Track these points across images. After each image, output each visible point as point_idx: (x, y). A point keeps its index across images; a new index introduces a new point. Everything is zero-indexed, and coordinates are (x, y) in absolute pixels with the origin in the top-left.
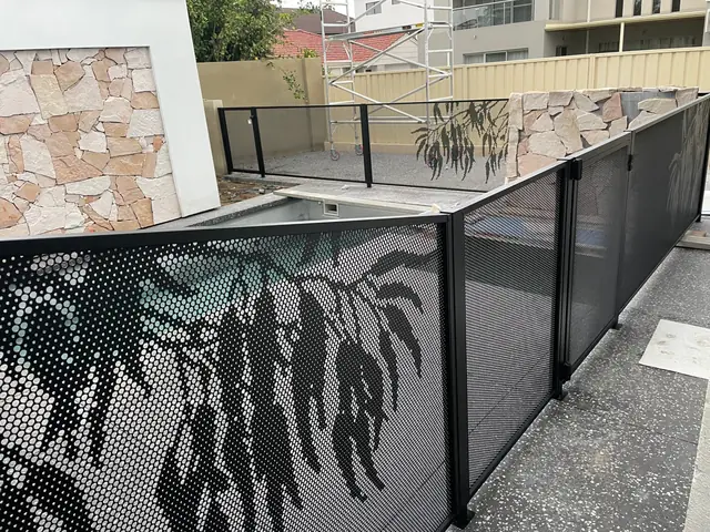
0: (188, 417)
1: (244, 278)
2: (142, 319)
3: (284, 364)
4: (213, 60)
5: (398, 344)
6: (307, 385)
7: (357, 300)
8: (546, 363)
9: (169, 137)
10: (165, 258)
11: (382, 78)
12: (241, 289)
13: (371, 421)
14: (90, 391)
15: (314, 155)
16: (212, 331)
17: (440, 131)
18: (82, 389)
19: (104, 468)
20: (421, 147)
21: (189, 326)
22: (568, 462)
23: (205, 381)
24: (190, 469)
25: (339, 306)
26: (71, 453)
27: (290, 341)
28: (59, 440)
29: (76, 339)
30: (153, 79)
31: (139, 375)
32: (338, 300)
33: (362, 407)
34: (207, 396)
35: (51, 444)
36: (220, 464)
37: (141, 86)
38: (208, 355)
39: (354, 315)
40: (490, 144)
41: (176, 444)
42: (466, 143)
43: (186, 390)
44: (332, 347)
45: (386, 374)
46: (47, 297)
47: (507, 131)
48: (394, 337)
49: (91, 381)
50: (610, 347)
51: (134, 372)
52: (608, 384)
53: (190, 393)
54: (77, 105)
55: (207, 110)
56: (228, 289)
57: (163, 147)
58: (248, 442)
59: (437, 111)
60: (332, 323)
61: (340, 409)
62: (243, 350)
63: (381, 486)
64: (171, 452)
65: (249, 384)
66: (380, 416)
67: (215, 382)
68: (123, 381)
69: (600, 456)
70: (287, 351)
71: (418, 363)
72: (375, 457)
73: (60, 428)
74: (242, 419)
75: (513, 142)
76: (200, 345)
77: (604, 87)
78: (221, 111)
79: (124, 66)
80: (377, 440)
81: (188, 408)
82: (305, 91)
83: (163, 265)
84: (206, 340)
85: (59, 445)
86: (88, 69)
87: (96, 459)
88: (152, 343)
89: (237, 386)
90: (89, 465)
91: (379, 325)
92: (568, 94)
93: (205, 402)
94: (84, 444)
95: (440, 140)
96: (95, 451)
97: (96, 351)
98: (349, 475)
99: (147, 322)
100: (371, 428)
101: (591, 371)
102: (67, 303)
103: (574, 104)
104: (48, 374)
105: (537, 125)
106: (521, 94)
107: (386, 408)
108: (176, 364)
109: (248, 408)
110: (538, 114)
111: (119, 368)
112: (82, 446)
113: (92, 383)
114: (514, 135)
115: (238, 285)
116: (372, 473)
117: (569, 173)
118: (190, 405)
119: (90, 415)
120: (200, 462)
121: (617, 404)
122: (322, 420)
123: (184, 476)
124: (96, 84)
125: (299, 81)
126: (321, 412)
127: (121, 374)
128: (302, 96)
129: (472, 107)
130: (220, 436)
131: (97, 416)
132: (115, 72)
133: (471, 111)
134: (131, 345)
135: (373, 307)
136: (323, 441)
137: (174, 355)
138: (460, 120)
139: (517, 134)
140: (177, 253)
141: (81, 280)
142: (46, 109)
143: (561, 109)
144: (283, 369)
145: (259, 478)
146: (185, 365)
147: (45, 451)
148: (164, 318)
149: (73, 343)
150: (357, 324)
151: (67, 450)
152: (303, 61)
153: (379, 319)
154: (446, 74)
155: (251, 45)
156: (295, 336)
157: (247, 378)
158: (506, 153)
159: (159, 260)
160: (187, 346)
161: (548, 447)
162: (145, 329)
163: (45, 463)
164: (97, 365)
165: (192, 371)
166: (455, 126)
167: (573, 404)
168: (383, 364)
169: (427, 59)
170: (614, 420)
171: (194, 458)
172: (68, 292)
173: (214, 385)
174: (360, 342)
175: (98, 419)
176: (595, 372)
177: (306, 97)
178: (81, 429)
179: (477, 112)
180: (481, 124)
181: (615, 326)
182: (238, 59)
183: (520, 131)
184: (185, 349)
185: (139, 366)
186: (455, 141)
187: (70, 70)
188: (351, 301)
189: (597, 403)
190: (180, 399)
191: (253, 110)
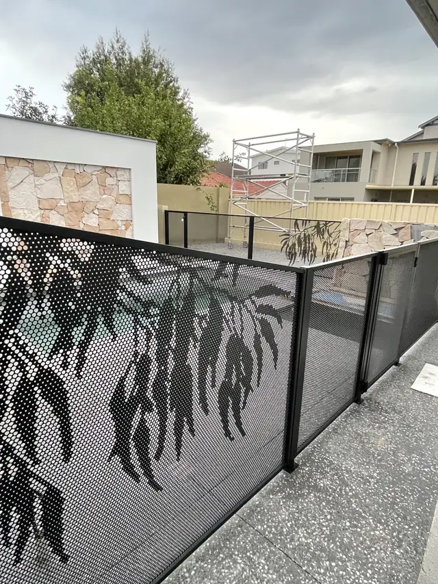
0: (135, 359)
1: (179, 280)
2: (118, 291)
3: (195, 340)
4: (166, 182)
5: (265, 345)
6: (207, 357)
7: (244, 311)
8: (352, 380)
9: (135, 222)
10: (136, 257)
11: (264, 203)
12: (177, 287)
13: (243, 390)
14: (82, 329)
15: (218, 245)
16: (157, 309)
17: (297, 237)
18: (77, 327)
19: (82, 380)
20: (284, 245)
21: (144, 303)
22: (361, 442)
23: (148, 340)
24: (132, 393)
25: (233, 312)
26: (65, 365)
27: (201, 326)
28: (59, 355)
29: (79, 295)
30: (131, 188)
31: (111, 326)
32: (233, 307)
33: (239, 380)
34: (148, 349)
35: (54, 357)
36: (149, 394)
37: (123, 191)
38: (152, 323)
39: (241, 319)
40: (327, 248)
41: (126, 375)
42: (312, 246)
43: (137, 342)
44: (226, 336)
45: (255, 362)
46: (67, 265)
47: (339, 241)
48: (263, 339)
49: (83, 323)
50: (393, 376)
51: (109, 324)
52: (390, 398)
53: (139, 345)
54: (85, 197)
55: (159, 211)
56: (170, 285)
57: (131, 228)
58: (168, 385)
59: (296, 224)
60: (227, 322)
61: (225, 377)
62: (173, 325)
63: (243, 434)
64: (122, 380)
65: (174, 348)
66: (249, 389)
67: (154, 342)
68: (101, 328)
69: (381, 441)
70: (199, 333)
71: (275, 359)
72: (242, 413)
73: (61, 348)
74: (166, 369)
75: (341, 248)
76: (149, 316)
77: (400, 221)
78: (167, 213)
79: (115, 178)
80: (245, 403)
81: (136, 354)
82: (217, 207)
83: (135, 261)
84: (152, 314)
85: (58, 358)
86: (94, 178)
87: (78, 373)
88: (121, 308)
89: (167, 347)
90: (74, 376)
91: (255, 330)
92: (379, 222)
93: (146, 353)
94: (73, 361)
95: (296, 242)
96: (79, 367)
97: (89, 305)
98: (225, 421)
99: (120, 294)
100: (242, 395)
101: (381, 389)
102: (77, 272)
103: (381, 229)
104: (59, 313)
105: (357, 239)
106: (349, 220)
107: (253, 383)
108: (133, 325)
109: (171, 364)
110: (358, 232)
111: (100, 319)
112: (72, 363)
113: (83, 324)
114: (342, 244)
115: (175, 284)
116: (239, 424)
117: (379, 260)
118: (137, 352)
119: (79, 344)
120: (138, 390)
121: (394, 410)
122: (213, 381)
123: (128, 397)
124: (98, 186)
125: (215, 200)
126: (214, 377)
127: (101, 323)
128: (215, 209)
129: (318, 224)
130: (152, 376)
131: (83, 346)
132: (109, 181)
133: (317, 226)
134: (109, 306)
135: (253, 317)
136: (213, 396)
137: (133, 318)
138: (310, 231)
139: (344, 243)
140: (144, 256)
141: (87, 259)
142: (67, 198)
143: (374, 231)
144: (195, 344)
145: (171, 410)
146: (138, 326)
147: (50, 360)
148: (130, 294)
149: (76, 297)
150: (242, 326)
151: (63, 363)
152: (218, 190)
153: (256, 326)
154: (304, 205)
155: (189, 177)
156: (204, 325)
157: (173, 344)
158: (337, 254)
159: (133, 258)
160: (141, 315)
161: (349, 431)
162: (118, 298)
163: (48, 368)
164: (88, 314)
165: (142, 332)
166: (307, 235)
167: (367, 407)
168: (254, 355)
169: (293, 195)
170: (392, 420)
171: (135, 386)
172: (78, 265)
173: (153, 343)
174: (242, 337)
175: (84, 348)
176: (383, 390)
177: (218, 210)
178: (73, 351)
179: (321, 228)
180: (323, 235)
181: (397, 364)
182: (181, 184)
183: (346, 241)
184: (139, 317)
185: (112, 320)
186: (306, 243)
187: (84, 177)
188: (240, 310)
189: (382, 409)
190: (132, 347)
191: (186, 213)
